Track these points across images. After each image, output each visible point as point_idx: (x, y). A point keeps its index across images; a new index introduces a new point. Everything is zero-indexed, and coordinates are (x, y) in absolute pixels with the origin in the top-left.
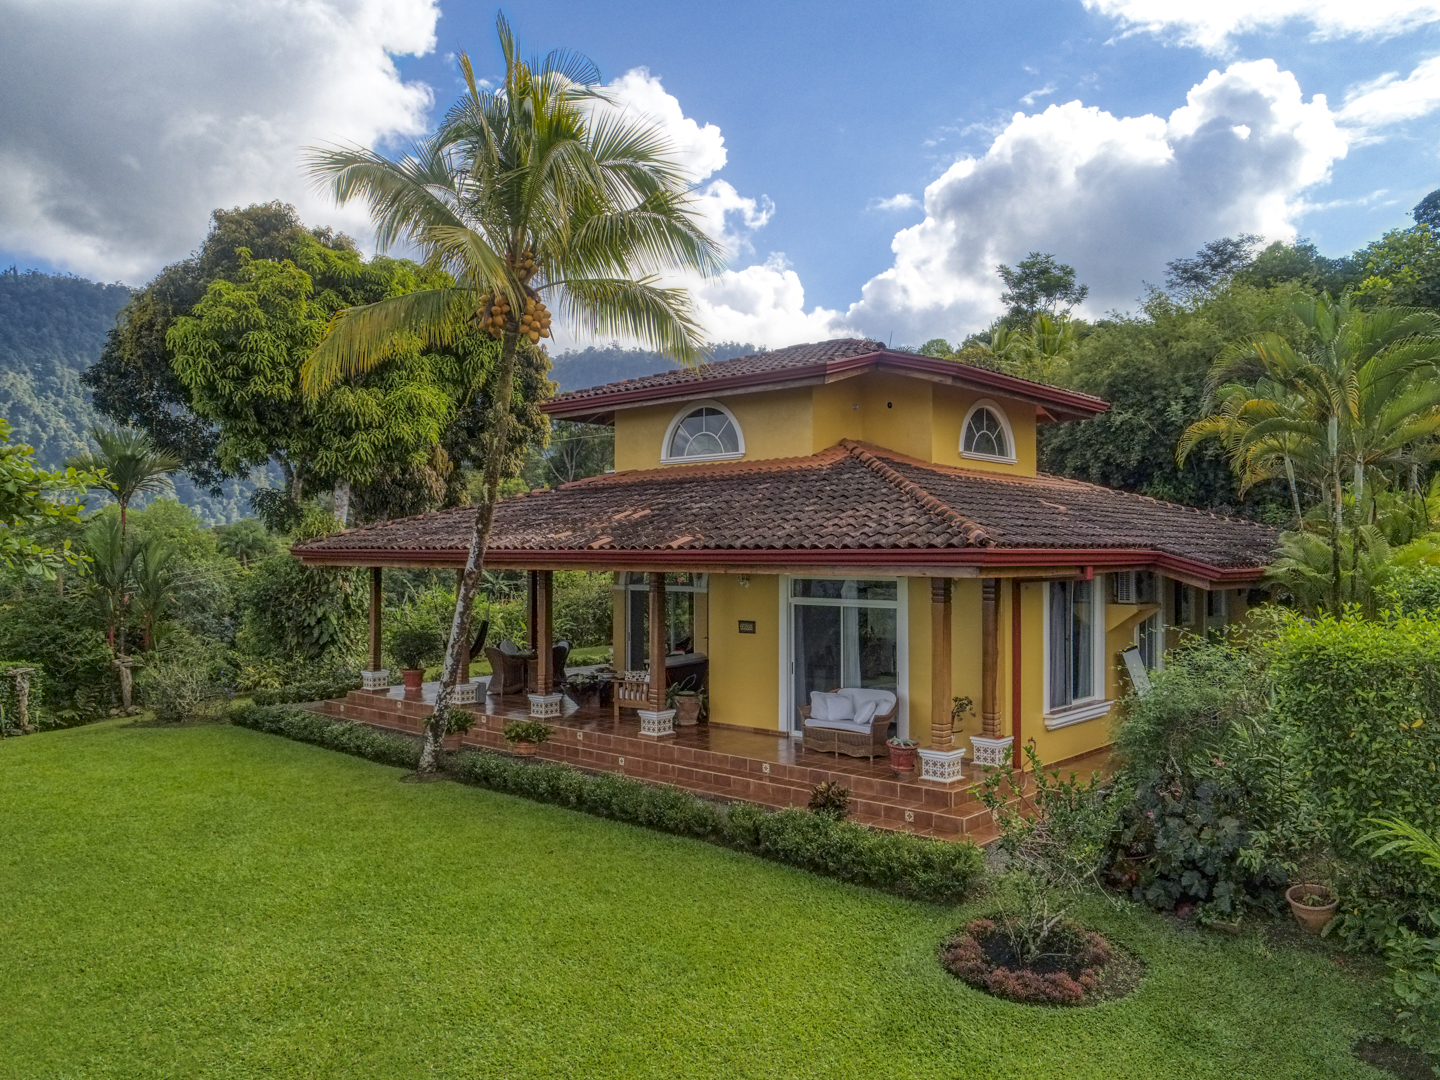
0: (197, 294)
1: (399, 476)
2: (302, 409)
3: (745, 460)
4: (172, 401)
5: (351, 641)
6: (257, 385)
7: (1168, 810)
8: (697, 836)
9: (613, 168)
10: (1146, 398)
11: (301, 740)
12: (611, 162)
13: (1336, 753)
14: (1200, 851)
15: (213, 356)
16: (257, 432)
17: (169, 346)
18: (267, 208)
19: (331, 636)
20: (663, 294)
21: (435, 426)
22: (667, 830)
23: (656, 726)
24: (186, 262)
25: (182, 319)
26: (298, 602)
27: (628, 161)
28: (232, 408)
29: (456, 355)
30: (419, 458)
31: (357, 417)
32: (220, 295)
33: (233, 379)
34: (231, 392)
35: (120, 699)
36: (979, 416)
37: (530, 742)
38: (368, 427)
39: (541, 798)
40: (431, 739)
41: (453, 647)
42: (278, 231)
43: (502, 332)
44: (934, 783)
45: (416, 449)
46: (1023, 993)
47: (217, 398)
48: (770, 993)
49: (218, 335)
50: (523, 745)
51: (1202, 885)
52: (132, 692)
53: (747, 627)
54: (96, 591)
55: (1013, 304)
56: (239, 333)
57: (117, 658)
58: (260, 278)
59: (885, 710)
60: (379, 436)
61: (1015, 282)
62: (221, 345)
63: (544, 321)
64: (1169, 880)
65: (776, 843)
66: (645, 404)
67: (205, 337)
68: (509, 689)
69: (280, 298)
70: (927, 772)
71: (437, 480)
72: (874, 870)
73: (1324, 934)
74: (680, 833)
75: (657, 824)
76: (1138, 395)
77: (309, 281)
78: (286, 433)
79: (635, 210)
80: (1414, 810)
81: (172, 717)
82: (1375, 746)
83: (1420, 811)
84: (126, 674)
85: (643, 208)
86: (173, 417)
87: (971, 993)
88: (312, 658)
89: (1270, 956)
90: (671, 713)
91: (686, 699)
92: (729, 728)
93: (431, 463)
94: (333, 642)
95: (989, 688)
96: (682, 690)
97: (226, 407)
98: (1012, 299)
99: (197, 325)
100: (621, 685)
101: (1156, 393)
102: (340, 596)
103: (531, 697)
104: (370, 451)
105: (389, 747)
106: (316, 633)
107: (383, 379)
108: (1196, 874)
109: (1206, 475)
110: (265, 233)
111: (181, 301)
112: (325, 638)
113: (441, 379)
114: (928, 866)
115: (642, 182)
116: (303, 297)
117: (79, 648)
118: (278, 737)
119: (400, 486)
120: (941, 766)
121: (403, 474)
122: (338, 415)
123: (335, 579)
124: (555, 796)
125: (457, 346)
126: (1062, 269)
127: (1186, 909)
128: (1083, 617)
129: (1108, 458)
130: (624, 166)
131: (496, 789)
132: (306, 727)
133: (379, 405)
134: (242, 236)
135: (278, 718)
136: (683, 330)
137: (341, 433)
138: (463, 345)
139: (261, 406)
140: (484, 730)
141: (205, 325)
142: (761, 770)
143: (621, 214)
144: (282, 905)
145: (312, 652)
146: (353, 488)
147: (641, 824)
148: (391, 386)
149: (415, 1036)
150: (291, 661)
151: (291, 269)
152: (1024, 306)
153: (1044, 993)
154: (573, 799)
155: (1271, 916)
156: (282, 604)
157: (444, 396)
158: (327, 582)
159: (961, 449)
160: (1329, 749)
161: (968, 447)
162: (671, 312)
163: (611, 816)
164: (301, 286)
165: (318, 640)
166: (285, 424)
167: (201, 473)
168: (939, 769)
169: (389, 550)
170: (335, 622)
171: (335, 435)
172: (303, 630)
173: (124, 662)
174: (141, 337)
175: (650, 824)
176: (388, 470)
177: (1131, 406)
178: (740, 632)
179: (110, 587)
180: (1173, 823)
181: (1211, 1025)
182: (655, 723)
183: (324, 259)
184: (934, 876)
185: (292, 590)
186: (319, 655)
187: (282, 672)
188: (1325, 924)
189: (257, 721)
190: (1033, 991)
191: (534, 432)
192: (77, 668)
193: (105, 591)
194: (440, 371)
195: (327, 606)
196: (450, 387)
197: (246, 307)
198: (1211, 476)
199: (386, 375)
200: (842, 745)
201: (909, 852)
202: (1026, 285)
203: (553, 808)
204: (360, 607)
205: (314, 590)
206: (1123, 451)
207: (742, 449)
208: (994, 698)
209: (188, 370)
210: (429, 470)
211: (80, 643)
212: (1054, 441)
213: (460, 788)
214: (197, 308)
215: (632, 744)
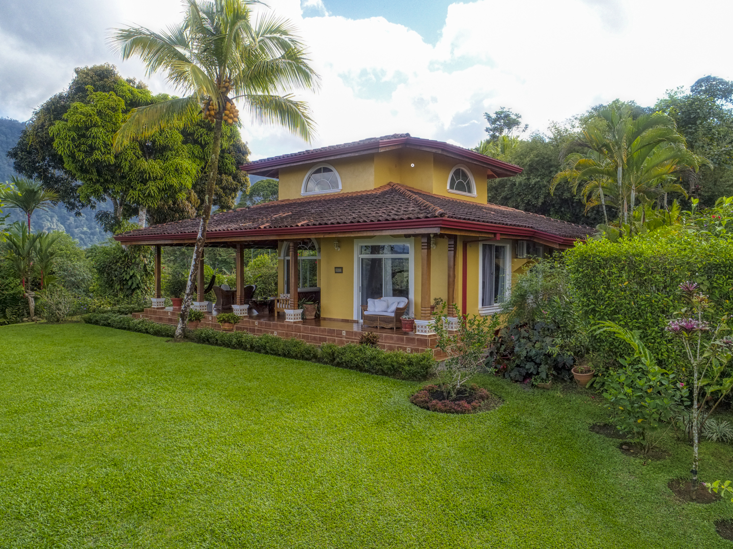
0: (65, 109)
1: (172, 206)
2: (121, 169)
3: (341, 192)
4: (55, 168)
5: (148, 288)
6: (97, 155)
7: (522, 336)
8: (307, 359)
9: (270, 38)
10: (547, 172)
11: (119, 328)
12: (268, 35)
13: (591, 299)
14: (534, 352)
15: (73, 140)
16: (98, 181)
17: (51, 135)
18: (101, 67)
19: (137, 285)
20: (296, 104)
21: (190, 180)
22: (292, 357)
23: (293, 317)
24: (61, 94)
25: (58, 122)
26: (120, 268)
27: (278, 35)
28: (84, 167)
29: (201, 144)
30: (182, 196)
31: (149, 174)
32: (77, 108)
33: (84, 152)
34: (83, 159)
35: (29, 313)
36: (457, 173)
37: (230, 323)
38: (155, 179)
39: (234, 347)
40: (181, 321)
41: (191, 276)
42: (108, 78)
43: (215, 120)
44: (421, 335)
45: (180, 190)
46: (444, 409)
47: (76, 162)
48: (327, 412)
49: (77, 129)
50: (227, 324)
51: (534, 368)
52: (35, 310)
53: (339, 270)
54: (14, 257)
55: (491, 133)
56: (87, 129)
57: (26, 292)
58: (98, 101)
59: (402, 306)
60: (161, 184)
61: (493, 122)
62: (78, 135)
63: (235, 114)
64: (521, 367)
65: (342, 358)
66: (292, 165)
67: (69, 130)
68: (225, 307)
69: (108, 111)
70: (419, 331)
71: (191, 208)
72: (386, 367)
73: (587, 387)
74: (298, 359)
75: (287, 355)
76: (543, 171)
77: (123, 103)
78: (113, 182)
79: (280, 58)
80: (624, 324)
81: (54, 319)
82: (607, 295)
83: (626, 324)
84: (31, 300)
85: (283, 57)
86: (56, 176)
87: (420, 410)
88: (127, 296)
89: (562, 396)
90: (300, 311)
91: (309, 306)
92: (330, 319)
93: (188, 199)
94: (139, 288)
95: (451, 293)
96: (308, 301)
97: (81, 167)
98: (491, 130)
99: (65, 124)
100: (278, 301)
101: (552, 169)
102: (142, 265)
103: (233, 306)
104: (156, 191)
105: (161, 328)
106: (130, 283)
107: (163, 156)
108: (533, 363)
109: (575, 210)
110: (101, 79)
111: (58, 113)
112: (134, 286)
113: (193, 157)
114: (410, 363)
115: (283, 45)
116: (120, 111)
117: (7, 287)
118: (108, 328)
119: (173, 211)
120: (425, 327)
121: (174, 204)
122: (140, 173)
123: (139, 256)
124: (240, 345)
125: (201, 140)
126: (516, 115)
127: (528, 380)
128: (501, 265)
129: (528, 202)
130: (276, 38)
131: (212, 344)
132: (121, 321)
133: (160, 168)
134: (88, 79)
135: (107, 319)
136: (305, 122)
137: (141, 182)
138: (204, 139)
139: (99, 166)
140: (210, 322)
141: (69, 124)
142: (341, 334)
143: (272, 60)
144: (99, 384)
145: (127, 293)
146: (148, 211)
147: (279, 355)
148: (167, 159)
149: (156, 427)
150: (117, 297)
151: (114, 97)
152: (497, 134)
153: (454, 409)
154: (248, 346)
155: (565, 381)
156: (112, 268)
157: (194, 165)
158: (135, 258)
159: (448, 187)
160: (589, 298)
161: (452, 187)
162: (300, 113)
163: (267, 353)
164: (119, 105)
165: (131, 287)
166: (112, 177)
167: (70, 203)
168: (424, 329)
169: (163, 234)
170: (139, 278)
171: (138, 183)
172: (123, 282)
173: (30, 295)
174: (38, 132)
175: (285, 355)
176: (167, 202)
177: (540, 175)
178: (336, 272)
179: (21, 256)
180: (523, 341)
181: (528, 420)
182: (292, 315)
183: (132, 92)
184: (414, 368)
185: (117, 262)
186: (132, 294)
187: (112, 302)
188: (588, 382)
189: (97, 321)
190: (448, 408)
191: (242, 185)
192: (6, 297)
193: (19, 258)
194: (193, 153)
195: (135, 270)
196: (198, 161)
197: (90, 115)
198: (578, 210)
199: (164, 154)
200: (381, 322)
201: (402, 358)
202: (498, 123)
203: (240, 351)
204: (152, 271)
205: (127, 261)
206: (536, 198)
207: (340, 187)
208: (453, 298)
209: (61, 148)
210: (188, 202)
211: (7, 285)
212: (502, 194)
213: (194, 345)
214: (65, 116)
215: (281, 326)
